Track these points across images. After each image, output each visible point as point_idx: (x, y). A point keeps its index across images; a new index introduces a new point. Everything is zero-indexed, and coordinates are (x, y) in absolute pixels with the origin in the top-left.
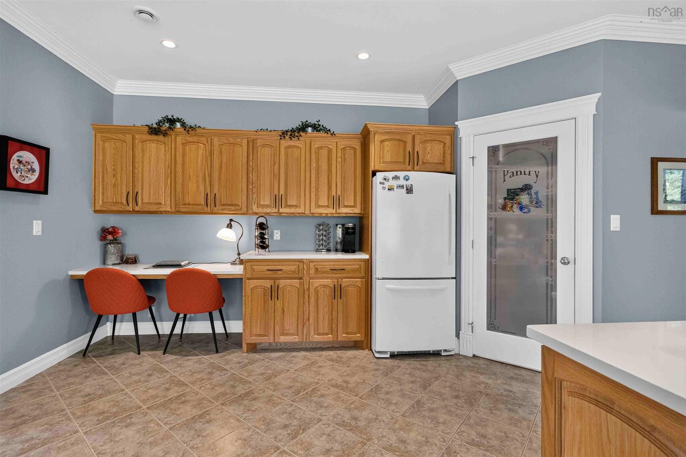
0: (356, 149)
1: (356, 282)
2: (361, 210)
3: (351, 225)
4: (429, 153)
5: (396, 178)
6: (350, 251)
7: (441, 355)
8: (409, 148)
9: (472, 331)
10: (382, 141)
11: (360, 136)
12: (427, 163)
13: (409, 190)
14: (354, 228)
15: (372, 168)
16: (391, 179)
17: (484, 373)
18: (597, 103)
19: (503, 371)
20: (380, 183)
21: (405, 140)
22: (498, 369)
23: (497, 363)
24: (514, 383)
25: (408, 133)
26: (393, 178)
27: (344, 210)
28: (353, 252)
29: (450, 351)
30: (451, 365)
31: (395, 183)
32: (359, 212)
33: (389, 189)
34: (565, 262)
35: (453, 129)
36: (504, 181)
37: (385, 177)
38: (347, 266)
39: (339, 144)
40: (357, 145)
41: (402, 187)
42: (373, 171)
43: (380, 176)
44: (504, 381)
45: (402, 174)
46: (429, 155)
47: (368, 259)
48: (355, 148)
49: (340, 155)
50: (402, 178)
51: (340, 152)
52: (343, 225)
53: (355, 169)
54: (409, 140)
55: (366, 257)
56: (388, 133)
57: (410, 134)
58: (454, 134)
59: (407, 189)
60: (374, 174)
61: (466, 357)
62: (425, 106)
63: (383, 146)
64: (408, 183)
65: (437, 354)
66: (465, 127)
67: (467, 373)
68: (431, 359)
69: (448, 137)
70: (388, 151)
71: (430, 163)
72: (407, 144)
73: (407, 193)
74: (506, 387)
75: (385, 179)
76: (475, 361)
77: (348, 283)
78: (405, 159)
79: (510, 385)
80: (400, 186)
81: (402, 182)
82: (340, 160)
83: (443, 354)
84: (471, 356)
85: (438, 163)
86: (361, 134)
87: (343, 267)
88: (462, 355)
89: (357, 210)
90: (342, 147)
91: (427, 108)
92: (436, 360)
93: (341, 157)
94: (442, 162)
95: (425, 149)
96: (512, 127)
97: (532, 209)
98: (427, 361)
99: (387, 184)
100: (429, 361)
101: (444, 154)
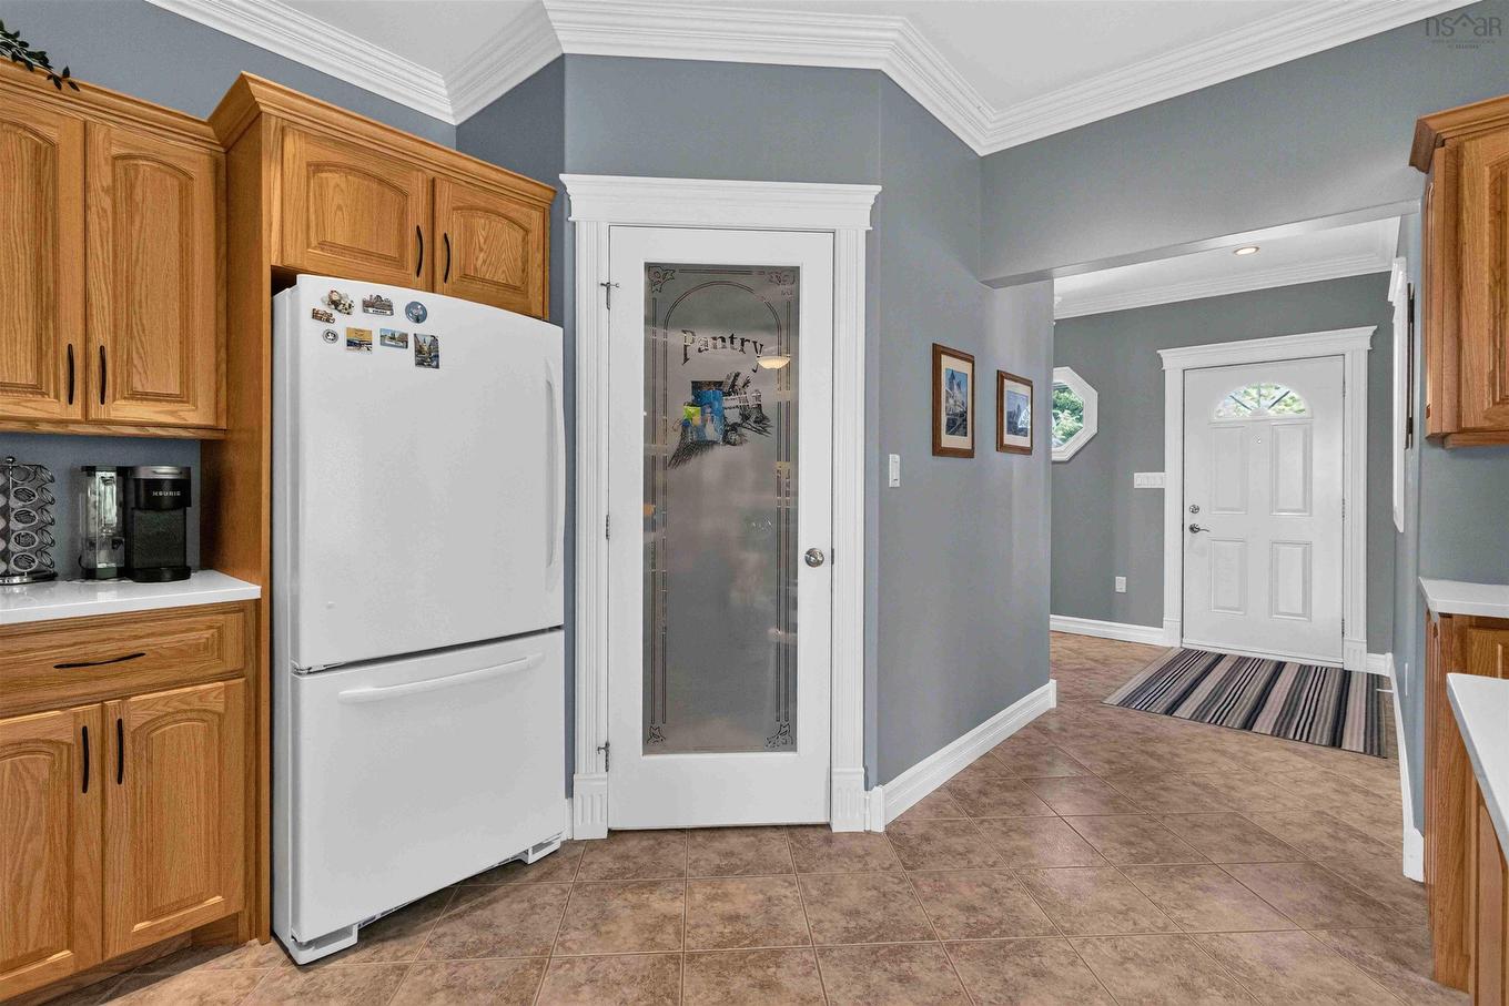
0: (191, 178)
1: (202, 696)
2: (217, 418)
3: (165, 472)
4: (481, 250)
5: (378, 305)
6: (168, 576)
7: (526, 864)
8: (418, 215)
9: (607, 766)
10: (317, 168)
11: (209, 130)
12: (474, 278)
13: (427, 356)
14: (182, 484)
15: (272, 257)
16: (358, 307)
17: (656, 884)
18: (873, 206)
19: (693, 857)
20: (316, 315)
21: (405, 187)
22: (678, 854)
23: (670, 837)
24: (732, 885)
25: (413, 167)
26: (367, 305)
27: (127, 412)
28: (181, 573)
29: (549, 844)
30: (564, 892)
31: (374, 324)
32: (210, 422)
33: (350, 343)
34: (813, 560)
35: (550, 195)
36: (686, 360)
37: (335, 297)
38: (150, 640)
39: (99, 135)
40: (197, 161)
41: (402, 340)
42: (275, 271)
43: (311, 290)
44: (709, 890)
45: (400, 296)
46: (482, 256)
47: (257, 602)
48: (185, 174)
49: (108, 181)
50: (399, 308)
51: (107, 170)
52: (124, 473)
53: (185, 250)
54: (417, 187)
55: (248, 590)
56: (340, 144)
57: (423, 172)
58: (554, 207)
59: (419, 351)
60: (283, 279)
61: (591, 844)
62: (448, 114)
63: (321, 187)
64: (424, 329)
65: (514, 866)
66: (588, 196)
67: (616, 904)
68: (501, 891)
69: (536, 215)
70: (339, 208)
71: (483, 280)
72: (412, 203)
73: (420, 363)
74: (719, 906)
75: (335, 304)
76: (619, 849)
77: (161, 709)
78: (402, 245)
79: (726, 895)
80: (392, 338)
81: (400, 322)
82: (107, 202)
83: (532, 859)
84: (605, 836)
85: (507, 286)
86: (210, 123)
87: (132, 646)
88: (580, 842)
89: (195, 415)
90: (115, 151)
91: (454, 122)
92: (516, 889)
93: (111, 191)
94: (518, 284)
95: (469, 231)
96: (705, 221)
97: (748, 434)
98: (490, 903)
99: (342, 323)
100: (495, 900)
101: (525, 262)
